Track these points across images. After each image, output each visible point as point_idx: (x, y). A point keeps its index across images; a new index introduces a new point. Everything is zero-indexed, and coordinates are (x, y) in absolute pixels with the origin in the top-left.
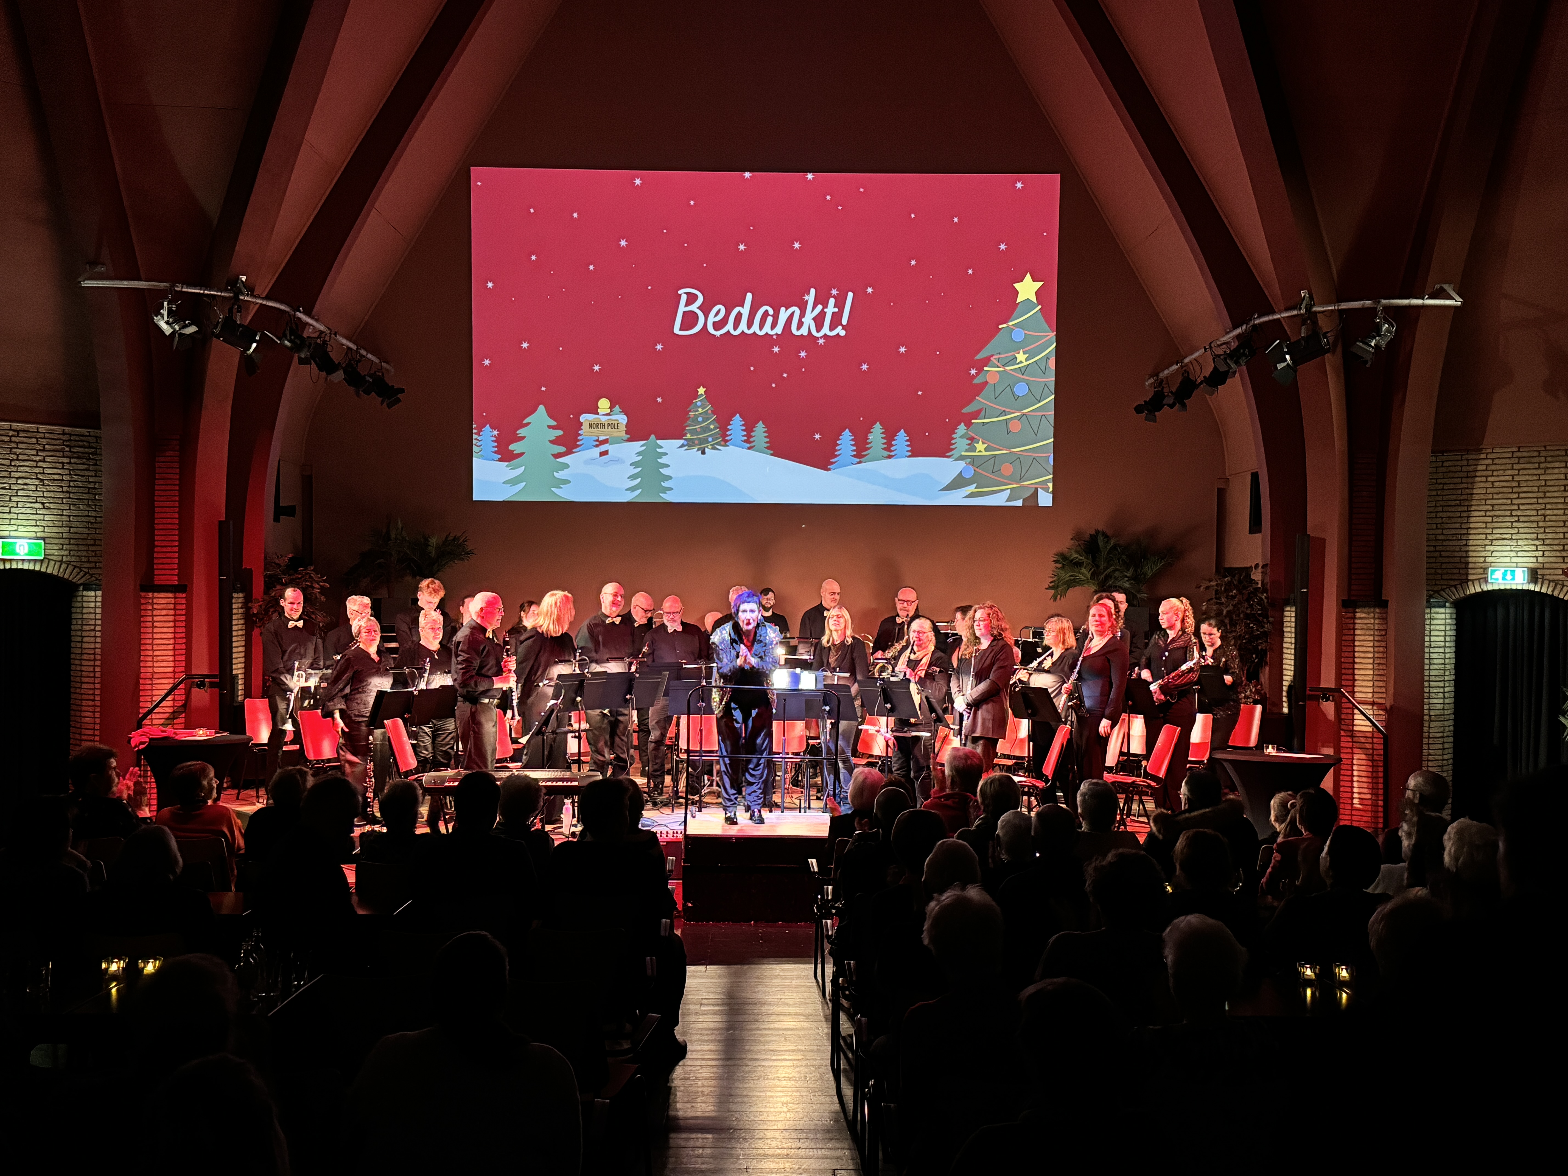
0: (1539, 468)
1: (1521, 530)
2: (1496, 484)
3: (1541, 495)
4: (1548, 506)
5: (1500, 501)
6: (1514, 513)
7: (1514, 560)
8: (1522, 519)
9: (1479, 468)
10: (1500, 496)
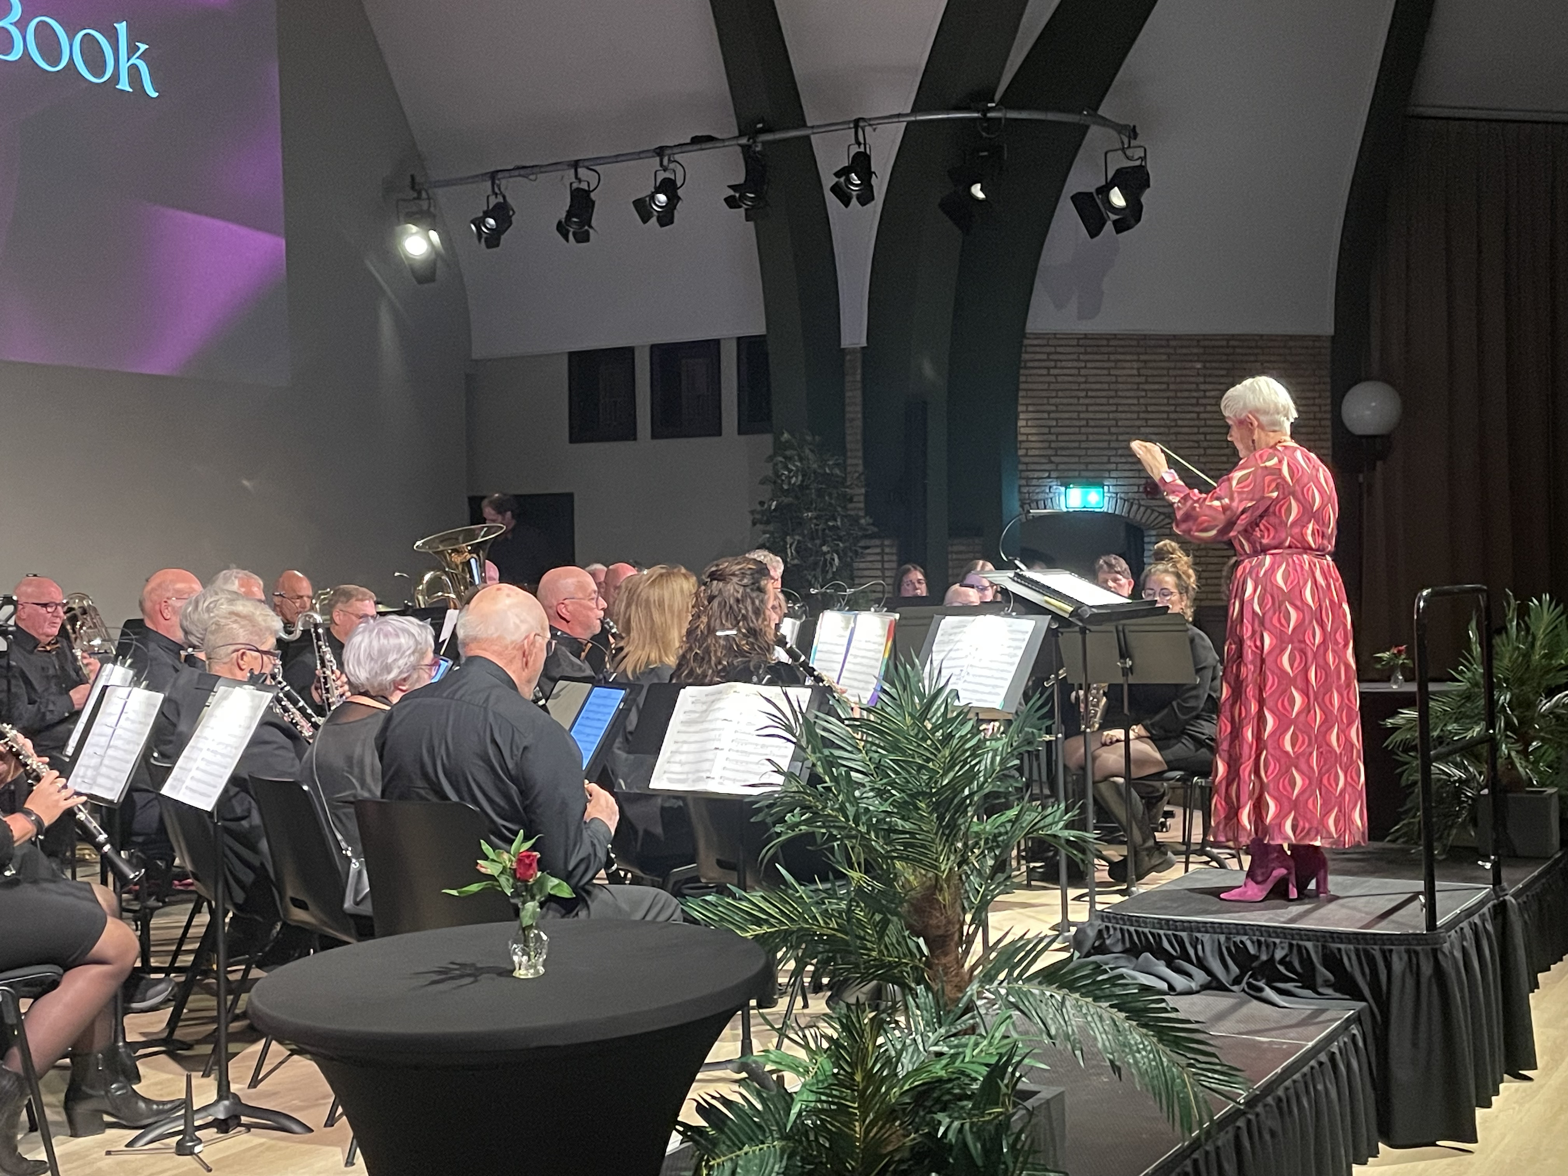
0: (1109, 360)
1: (1091, 438)
2: (1060, 379)
3: (1112, 394)
4: (1120, 409)
5: (1065, 401)
6: (1082, 415)
7: (1084, 474)
8: (1092, 423)
9: (1038, 357)
10: (1067, 393)
